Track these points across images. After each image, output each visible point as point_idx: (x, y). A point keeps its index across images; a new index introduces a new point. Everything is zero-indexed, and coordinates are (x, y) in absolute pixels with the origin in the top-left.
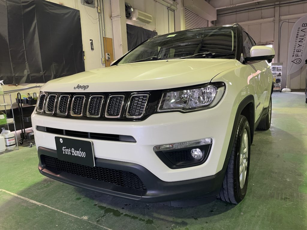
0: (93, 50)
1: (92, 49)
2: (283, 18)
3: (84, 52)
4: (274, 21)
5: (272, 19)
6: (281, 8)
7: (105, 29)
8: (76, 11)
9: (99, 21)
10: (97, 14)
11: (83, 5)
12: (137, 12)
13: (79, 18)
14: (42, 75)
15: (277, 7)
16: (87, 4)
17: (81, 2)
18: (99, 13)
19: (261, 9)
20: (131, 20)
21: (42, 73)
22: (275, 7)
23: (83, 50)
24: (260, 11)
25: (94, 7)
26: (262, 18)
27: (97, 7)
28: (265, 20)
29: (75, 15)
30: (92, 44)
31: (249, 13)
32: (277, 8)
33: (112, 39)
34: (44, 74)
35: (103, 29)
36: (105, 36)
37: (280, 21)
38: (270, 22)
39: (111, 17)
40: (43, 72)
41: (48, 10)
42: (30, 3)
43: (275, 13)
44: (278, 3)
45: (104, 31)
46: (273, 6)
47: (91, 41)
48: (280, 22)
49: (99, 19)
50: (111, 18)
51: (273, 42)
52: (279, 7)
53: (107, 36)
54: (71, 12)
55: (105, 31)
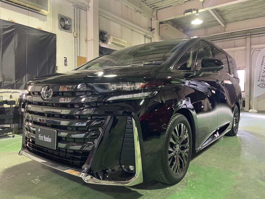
0: (67, 65)
1: (65, 65)
2: (253, 47)
3: (57, 67)
4: (246, 49)
5: (244, 48)
6: (252, 38)
7: (79, 50)
8: (52, 35)
9: (75, 43)
10: (74, 38)
11: (61, 31)
12: (112, 38)
13: (55, 40)
14: (14, 83)
15: (248, 37)
16: (64, 30)
17: (59, 28)
18: (75, 37)
19: (235, 40)
20: (107, 44)
21: (14, 81)
22: (246, 38)
23: (56, 65)
24: (233, 41)
25: (71, 32)
26: (235, 47)
27: (74, 33)
28: (238, 48)
29: (52, 38)
30: (66, 61)
31: (224, 42)
32: (248, 39)
33: (86, 58)
34: (16, 82)
35: (78, 49)
36: (79, 55)
37: (251, 49)
38: (242, 50)
39: (86, 40)
40: (16, 80)
41: (26, 33)
42: (10, 27)
43: (247, 43)
44: (249, 34)
45: (78, 52)
46: (245, 37)
47: (65, 59)
48: (251, 51)
49: (75, 42)
50: (87, 42)
51: (245, 67)
52: (250, 38)
53: (82, 56)
54: (48, 35)
55: (80, 51)
